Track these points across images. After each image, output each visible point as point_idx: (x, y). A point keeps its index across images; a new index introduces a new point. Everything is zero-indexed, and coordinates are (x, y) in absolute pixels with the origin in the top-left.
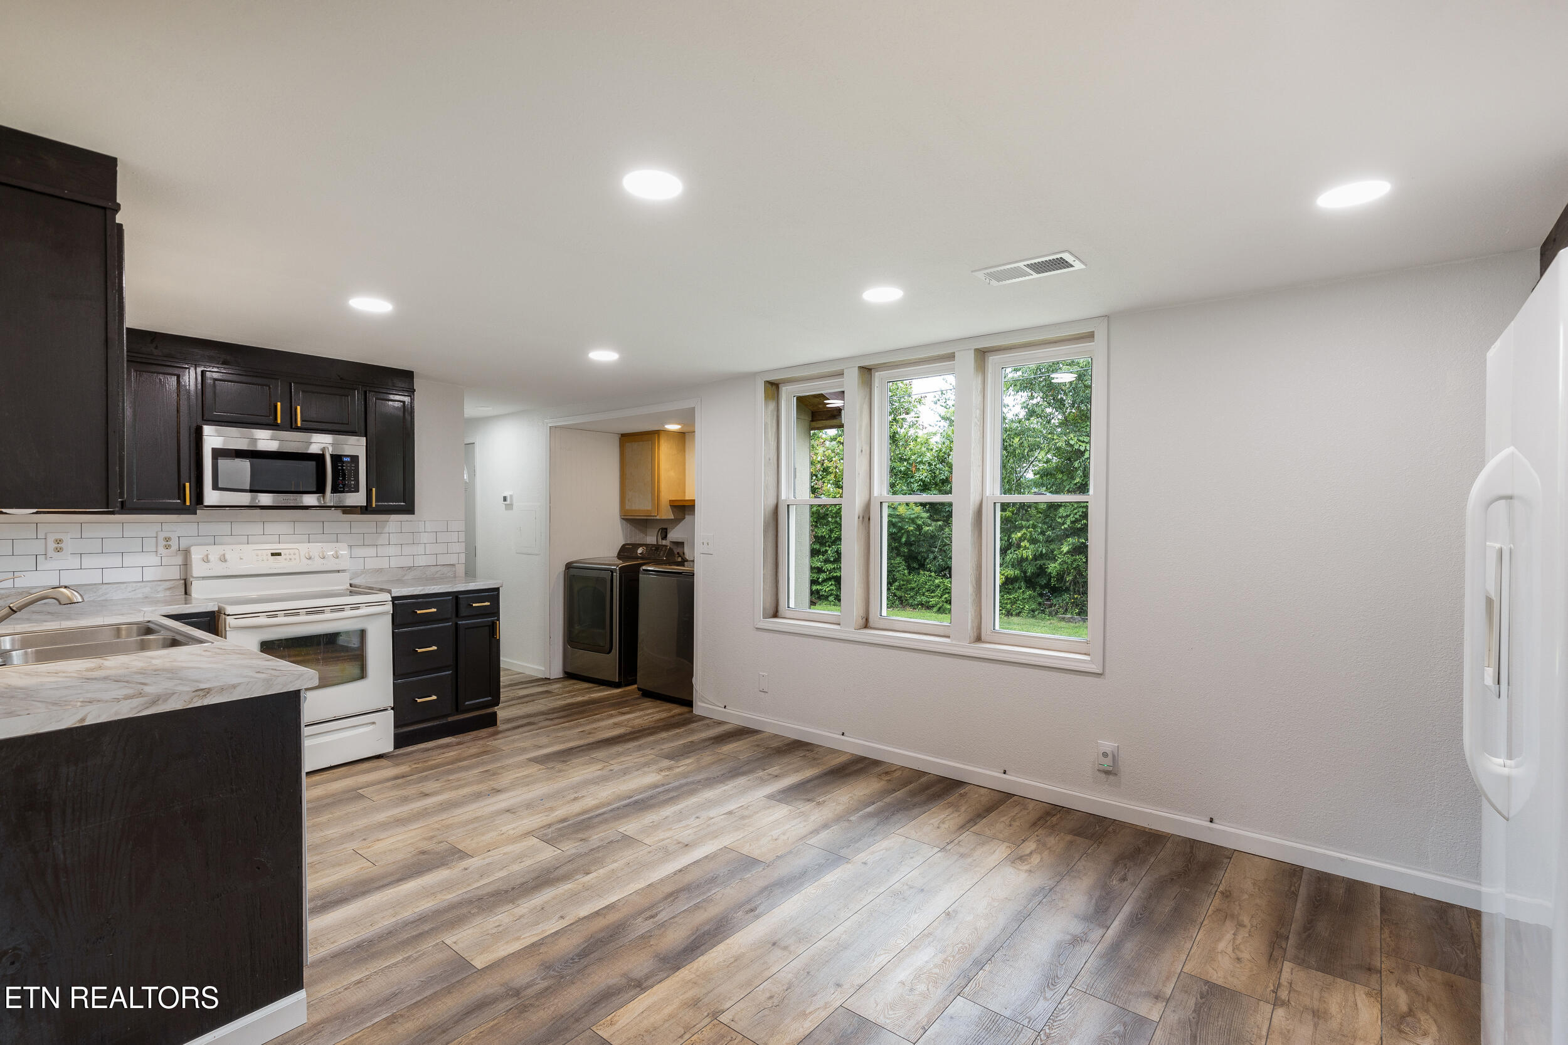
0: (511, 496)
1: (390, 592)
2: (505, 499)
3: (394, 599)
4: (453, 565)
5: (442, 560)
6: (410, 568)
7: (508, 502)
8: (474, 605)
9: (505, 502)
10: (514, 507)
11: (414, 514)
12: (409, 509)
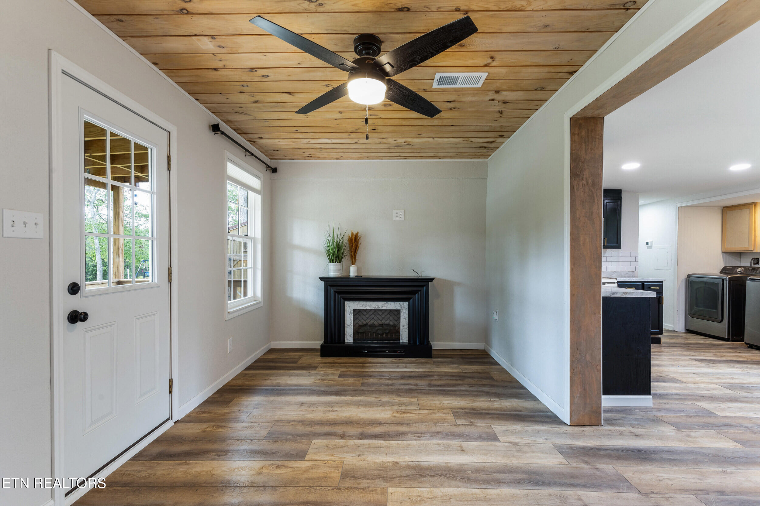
0: (651, 242)
1: (616, 279)
2: (647, 244)
3: (618, 282)
4: (634, 271)
5: (629, 269)
6: (615, 271)
7: (650, 245)
8: (652, 288)
9: (647, 245)
10: (653, 247)
11: (621, 248)
12: (619, 247)
